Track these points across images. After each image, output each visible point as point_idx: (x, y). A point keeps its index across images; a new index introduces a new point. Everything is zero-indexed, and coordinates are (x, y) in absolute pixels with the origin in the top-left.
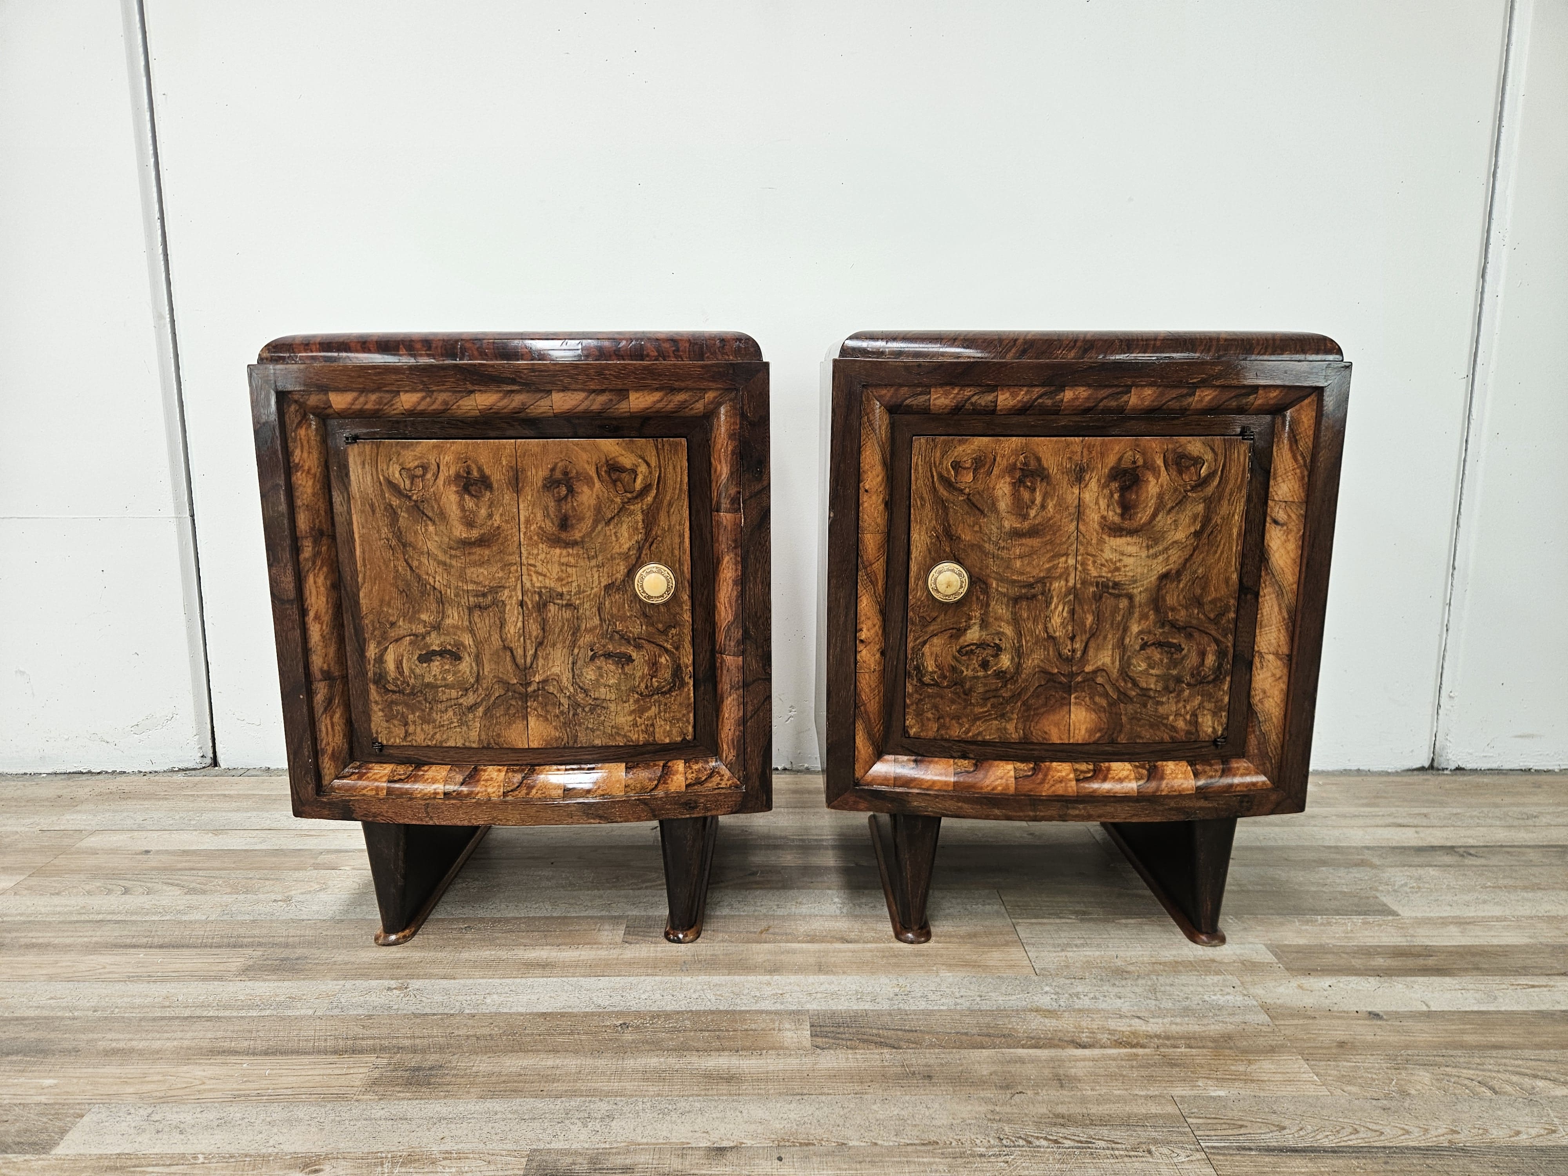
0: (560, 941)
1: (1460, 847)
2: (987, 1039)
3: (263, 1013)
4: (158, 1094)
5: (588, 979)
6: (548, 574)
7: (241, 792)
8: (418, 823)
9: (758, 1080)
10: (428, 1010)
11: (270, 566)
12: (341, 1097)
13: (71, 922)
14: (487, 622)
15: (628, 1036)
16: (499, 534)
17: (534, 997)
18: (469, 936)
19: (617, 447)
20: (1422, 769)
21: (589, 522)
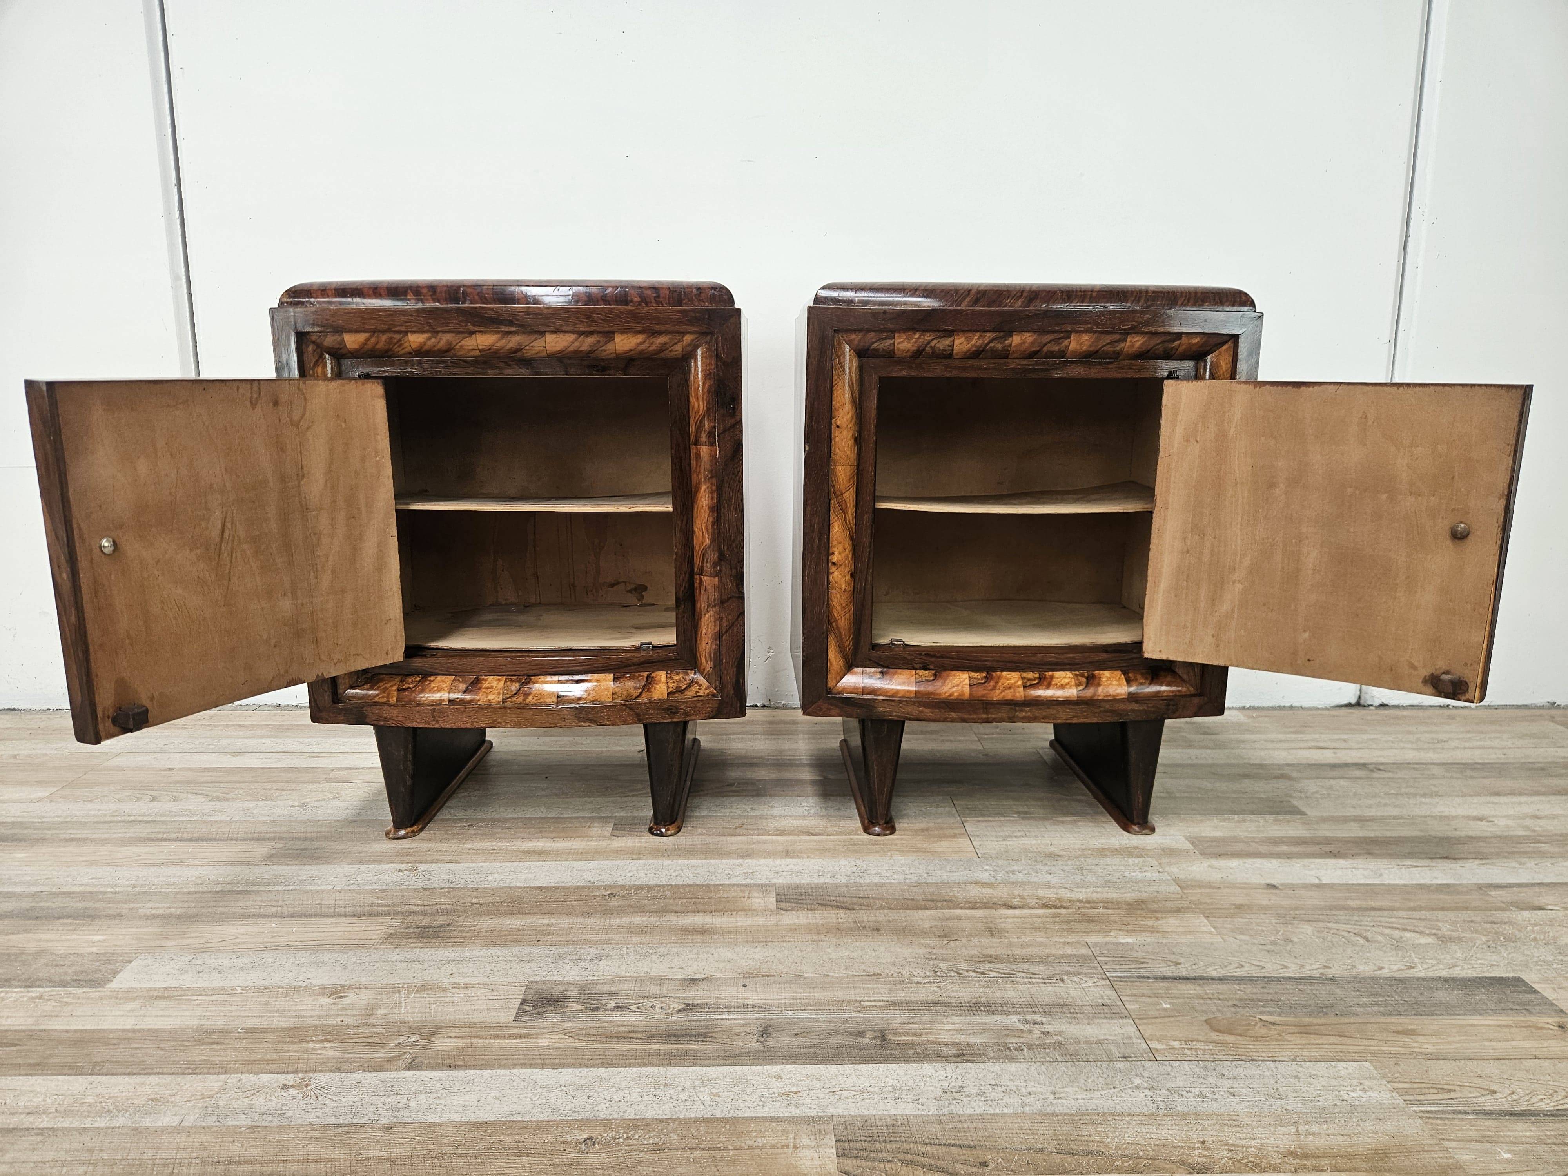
0: (554, 835)
1: (1371, 764)
2: (930, 903)
3: (288, 888)
4: (197, 946)
5: (580, 862)
7: (255, 723)
8: (426, 726)
9: (728, 932)
10: (435, 886)
12: (363, 946)
13: (105, 822)
15: (614, 903)
17: (531, 876)
18: (472, 832)
20: (1349, 705)
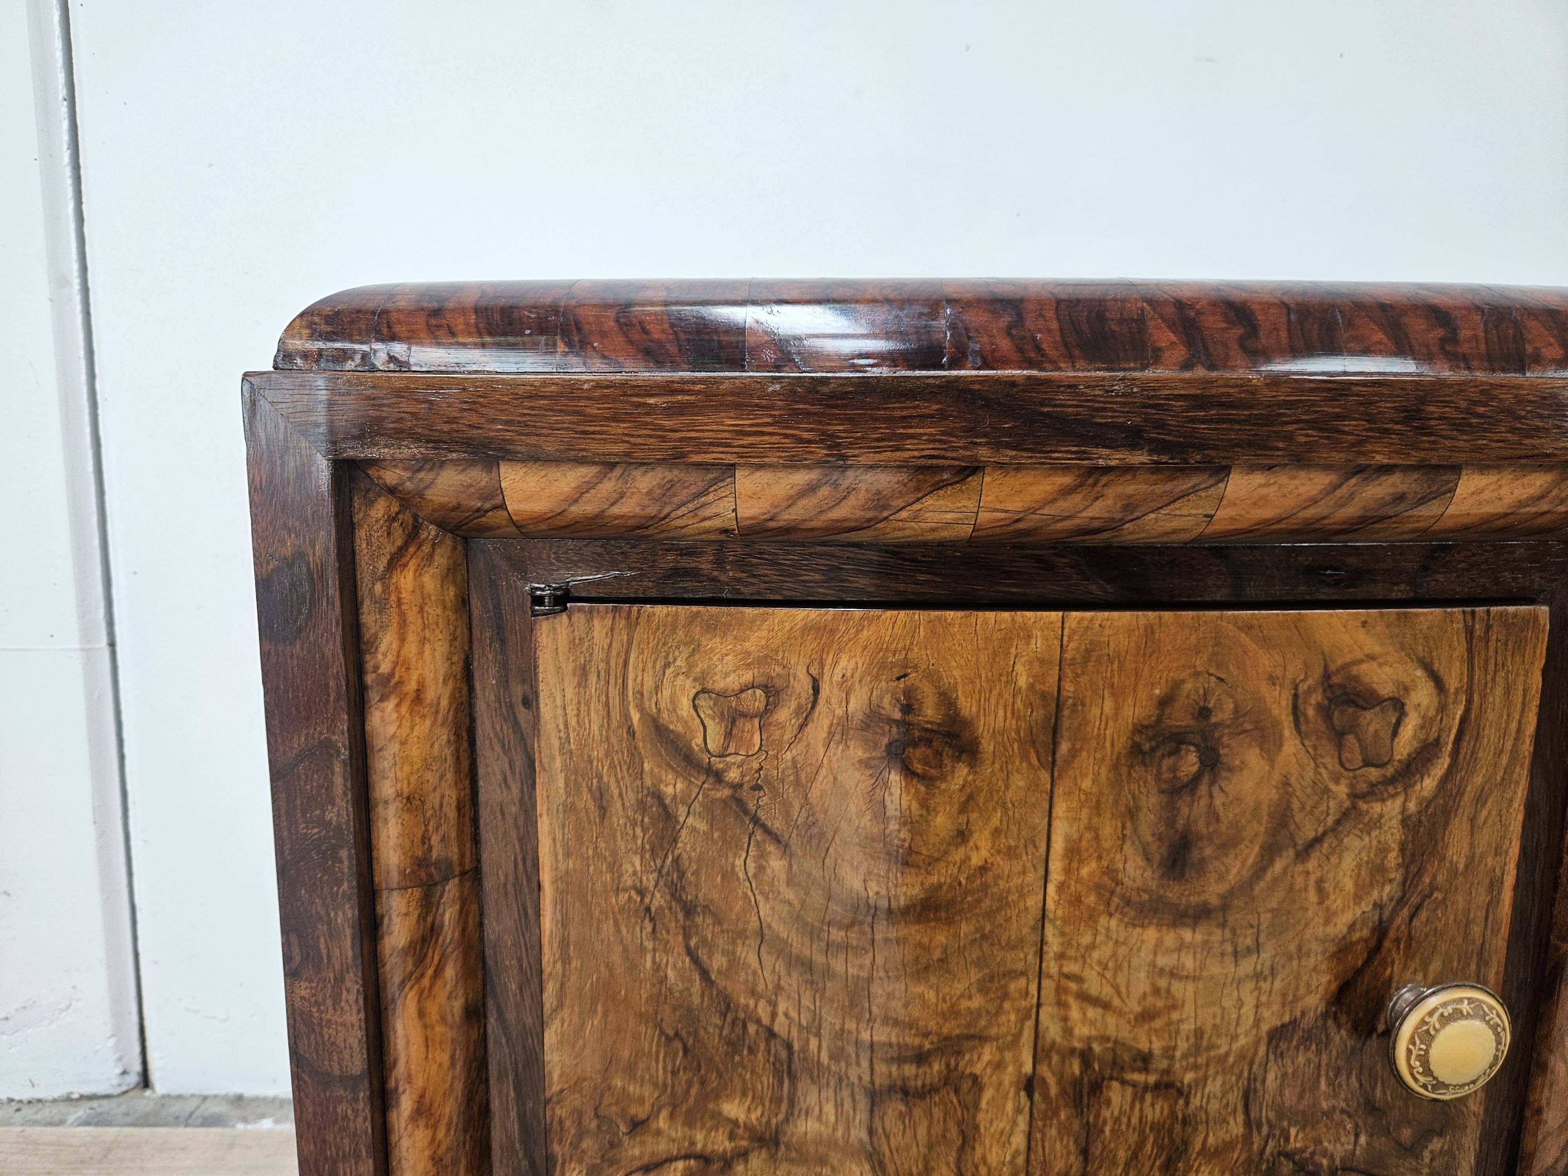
6: (1116, 1002)
11: (292, 974)
14: (922, 1131)
16: (985, 887)
19: (1362, 635)
21: (1251, 853)
